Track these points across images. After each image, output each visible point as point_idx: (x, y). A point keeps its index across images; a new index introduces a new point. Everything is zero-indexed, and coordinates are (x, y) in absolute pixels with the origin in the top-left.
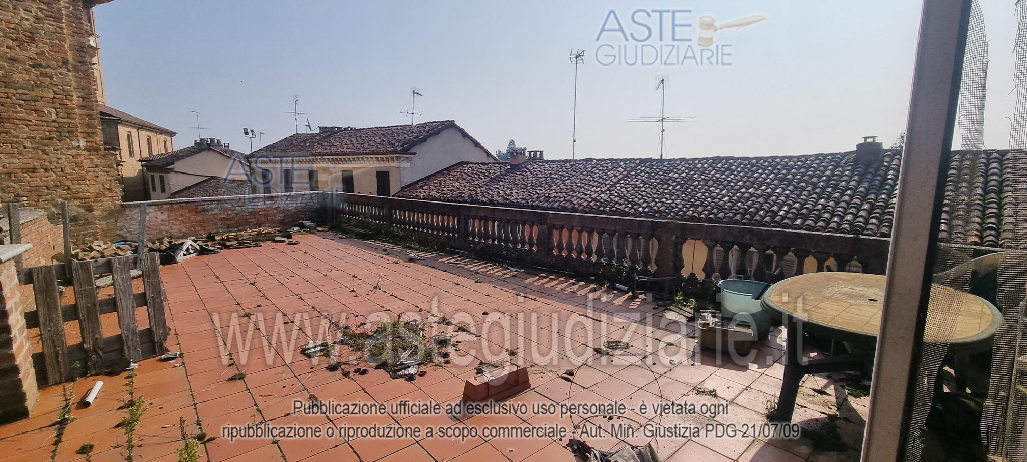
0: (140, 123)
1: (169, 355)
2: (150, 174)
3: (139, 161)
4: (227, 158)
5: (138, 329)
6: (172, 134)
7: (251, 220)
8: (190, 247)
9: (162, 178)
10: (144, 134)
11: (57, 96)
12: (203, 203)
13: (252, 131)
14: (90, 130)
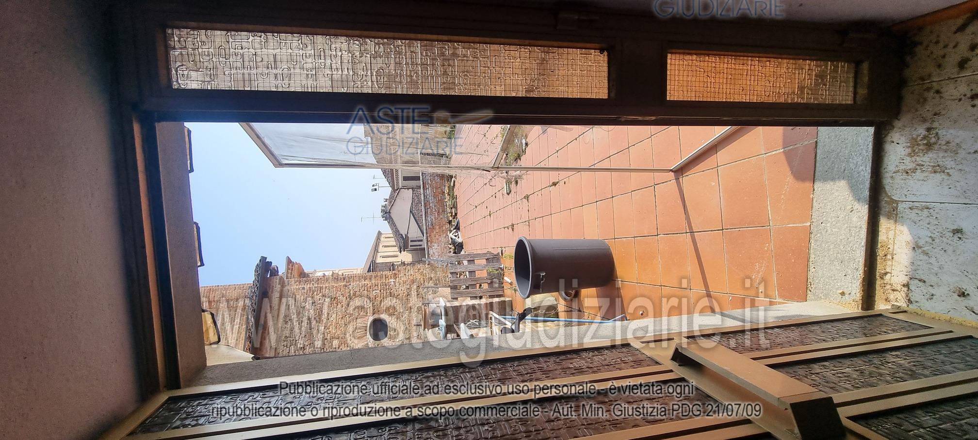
0: (373, 251)
1: (500, 252)
2: (409, 247)
3: (400, 252)
4: (396, 201)
5: (486, 264)
6: (380, 234)
7: (440, 198)
8: (454, 235)
9: (411, 241)
10: (381, 249)
11: (366, 290)
12: (427, 225)
13: (373, 186)
14: (384, 277)
